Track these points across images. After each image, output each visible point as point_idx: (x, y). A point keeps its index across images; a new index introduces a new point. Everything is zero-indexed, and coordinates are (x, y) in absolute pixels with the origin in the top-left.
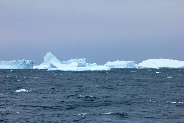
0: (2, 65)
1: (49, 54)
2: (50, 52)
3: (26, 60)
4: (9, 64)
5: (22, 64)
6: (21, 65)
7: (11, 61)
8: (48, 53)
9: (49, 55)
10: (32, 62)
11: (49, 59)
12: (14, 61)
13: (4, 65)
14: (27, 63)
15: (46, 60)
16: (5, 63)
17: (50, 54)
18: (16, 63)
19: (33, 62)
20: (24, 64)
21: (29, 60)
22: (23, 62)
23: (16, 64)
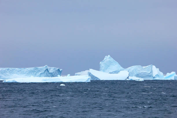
0: (15, 75)
1: (108, 58)
2: (109, 56)
3: (48, 68)
4: (24, 72)
5: (43, 72)
6: (41, 73)
7: (27, 69)
8: (106, 57)
9: (108, 60)
10: (59, 70)
11: (108, 66)
12: (32, 69)
13: (18, 74)
14: (50, 72)
15: (103, 67)
16: (18, 71)
17: (110, 58)
18: (35, 71)
19: (61, 70)
20: (46, 73)
21: (53, 68)
22: (45, 69)
23: (35, 73)
